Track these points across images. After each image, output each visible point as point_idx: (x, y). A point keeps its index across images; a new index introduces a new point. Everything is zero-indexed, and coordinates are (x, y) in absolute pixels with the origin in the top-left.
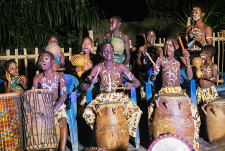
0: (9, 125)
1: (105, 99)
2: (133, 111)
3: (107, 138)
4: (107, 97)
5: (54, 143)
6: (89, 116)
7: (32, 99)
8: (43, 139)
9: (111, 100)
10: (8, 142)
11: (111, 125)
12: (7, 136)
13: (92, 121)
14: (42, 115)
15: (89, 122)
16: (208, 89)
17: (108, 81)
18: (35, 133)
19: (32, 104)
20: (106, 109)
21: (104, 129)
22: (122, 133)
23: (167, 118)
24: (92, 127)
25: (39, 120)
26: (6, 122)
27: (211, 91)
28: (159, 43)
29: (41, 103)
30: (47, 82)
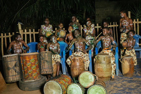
0: (35, 64)
1: (77, 55)
2: (86, 61)
3: (74, 71)
4: (78, 53)
5: (51, 72)
6: (68, 62)
7: (43, 55)
8: (47, 70)
9: (79, 55)
10: (34, 71)
11: (76, 66)
12: (34, 68)
13: (70, 64)
14: (47, 61)
15: (69, 64)
16: (131, 51)
17: (78, 46)
18: (44, 68)
19: (43, 57)
20: (74, 59)
21: (73, 67)
22: (81, 69)
23: (99, 64)
24: (70, 66)
25: (46, 63)
26: (33, 63)
27: (132, 52)
28: (113, 25)
29: (47, 57)
30: (52, 47)
